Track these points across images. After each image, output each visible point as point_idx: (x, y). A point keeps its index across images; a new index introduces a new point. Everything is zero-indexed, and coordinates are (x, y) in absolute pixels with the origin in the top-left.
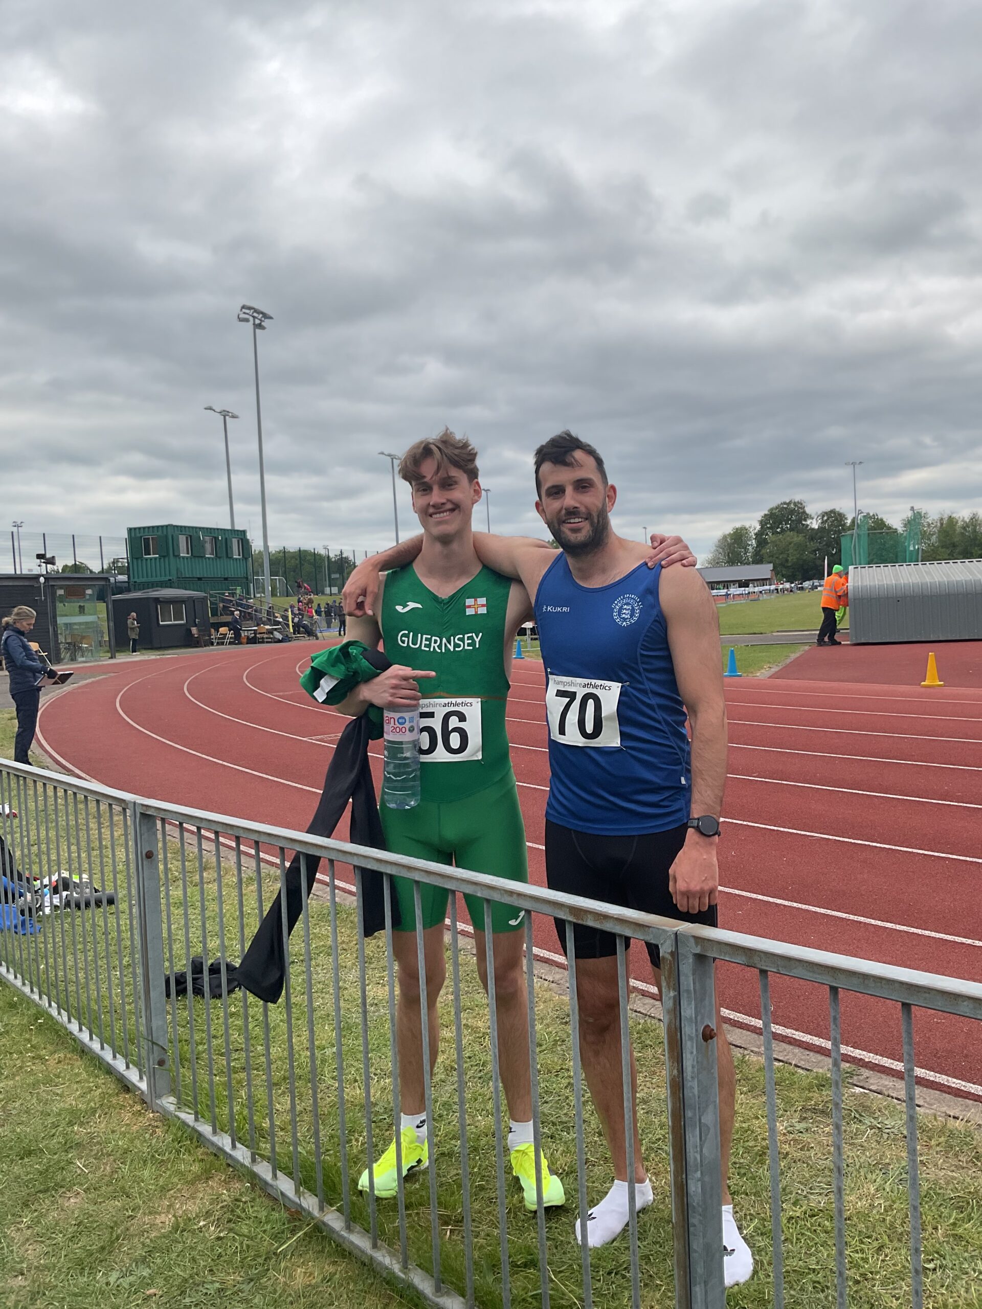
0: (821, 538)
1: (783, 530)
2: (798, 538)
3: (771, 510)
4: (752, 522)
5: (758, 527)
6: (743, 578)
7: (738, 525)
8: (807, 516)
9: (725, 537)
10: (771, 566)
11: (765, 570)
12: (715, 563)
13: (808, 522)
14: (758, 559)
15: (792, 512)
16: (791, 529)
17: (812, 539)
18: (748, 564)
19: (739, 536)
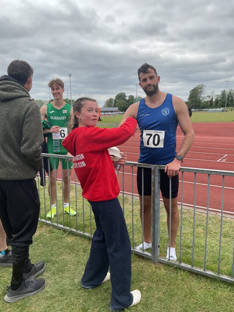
0: (129, 102)
1: (120, 100)
2: (124, 102)
3: (118, 94)
4: (114, 97)
5: (115, 98)
6: (112, 110)
7: (111, 98)
8: (126, 96)
9: (107, 101)
10: (118, 108)
11: (116, 109)
12: (105, 107)
13: (126, 98)
14: (115, 106)
15: (122, 95)
16: (122, 99)
17: (127, 102)
18: (112, 107)
19: (111, 100)
